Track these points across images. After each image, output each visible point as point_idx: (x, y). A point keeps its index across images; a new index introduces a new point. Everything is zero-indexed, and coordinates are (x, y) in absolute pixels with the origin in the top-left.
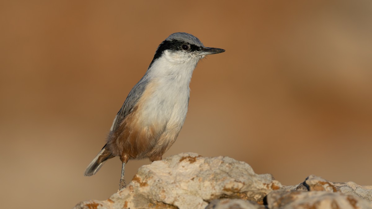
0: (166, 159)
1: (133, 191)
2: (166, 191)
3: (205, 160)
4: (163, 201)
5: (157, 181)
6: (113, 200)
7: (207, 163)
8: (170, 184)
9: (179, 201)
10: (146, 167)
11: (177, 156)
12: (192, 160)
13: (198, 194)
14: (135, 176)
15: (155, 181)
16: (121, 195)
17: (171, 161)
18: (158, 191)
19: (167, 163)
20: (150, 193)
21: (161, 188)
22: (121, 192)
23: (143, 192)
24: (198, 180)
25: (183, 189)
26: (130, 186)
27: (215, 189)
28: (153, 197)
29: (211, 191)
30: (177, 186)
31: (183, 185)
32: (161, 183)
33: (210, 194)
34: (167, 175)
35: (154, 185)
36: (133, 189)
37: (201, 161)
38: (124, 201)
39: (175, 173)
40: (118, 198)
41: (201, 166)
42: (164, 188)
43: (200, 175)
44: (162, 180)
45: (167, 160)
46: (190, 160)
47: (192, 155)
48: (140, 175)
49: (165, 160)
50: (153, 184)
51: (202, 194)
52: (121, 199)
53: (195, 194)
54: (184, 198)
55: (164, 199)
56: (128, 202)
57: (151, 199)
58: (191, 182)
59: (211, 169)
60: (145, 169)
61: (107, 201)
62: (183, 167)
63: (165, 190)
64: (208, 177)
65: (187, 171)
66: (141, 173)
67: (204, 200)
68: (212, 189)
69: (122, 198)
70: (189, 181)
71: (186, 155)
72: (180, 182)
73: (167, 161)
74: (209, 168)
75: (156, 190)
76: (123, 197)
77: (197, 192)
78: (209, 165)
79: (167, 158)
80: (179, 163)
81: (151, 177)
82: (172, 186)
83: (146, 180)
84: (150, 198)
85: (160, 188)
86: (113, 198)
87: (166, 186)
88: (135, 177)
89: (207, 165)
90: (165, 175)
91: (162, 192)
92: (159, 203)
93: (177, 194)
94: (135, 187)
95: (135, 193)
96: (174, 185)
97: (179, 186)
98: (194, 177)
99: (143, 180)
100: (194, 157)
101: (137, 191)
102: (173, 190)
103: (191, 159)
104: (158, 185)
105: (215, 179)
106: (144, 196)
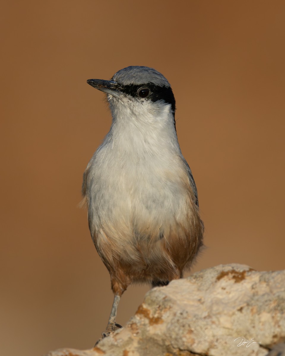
0: (194, 277)
1: (137, 333)
2: (195, 332)
3: (261, 276)
4: (191, 348)
5: (178, 314)
6: (104, 349)
7: (265, 281)
8: (201, 318)
9: (217, 348)
10: (160, 291)
11: (211, 270)
12: (239, 277)
13: (251, 336)
14: (141, 306)
15: (175, 315)
16: (116, 340)
17: (201, 279)
18: (181, 332)
19: (195, 283)
20: (168, 335)
21: (187, 326)
22: (117, 334)
23: (155, 334)
24: (249, 311)
25: (224, 328)
26: (132, 325)
27: (279, 326)
28: (173, 342)
29: (273, 330)
30: (213, 322)
31: (223, 320)
32: (186, 318)
33: (272, 335)
34: (196, 304)
35: (173, 321)
36: (137, 329)
37: (254, 278)
38: (122, 350)
39: (210, 300)
40: (112, 346)
41: (254, 287)
42: (191, 325)
43: (253, 302)
44: (187, 312)
45: (196, 277)
46: (234, 277)
47: (237, 269)
48: (149, 304)
49: (192, 278)
50: (173, 319)
51: (257, 336)
52: (117, 346)
53: (245, 336)
54: (226, 343)
55: (191, 345)
56: (128, 352)
57: (169, 346)
58: (238, 314)
59: (271, 291)
60: (157, 294)
61: (92, 350)
62: (224, 289)
63: (193, 329)
64: (267, 305)
65: (231, 296)
66: (150, 301)
67: (261, 346)
68: (274, 326)
69: (119, 345)
70: (234, 314)
71: (228, 268)
72: (218, 316)
73: (194, 280)
74: (267, 290)
75: (177, 329)
76: (120, 342)
77: (248, 331)
78: (268, 285)
79: (195, 274)
80: (216, 282)
81: (168, 307)
82: (204, 323)
83: (159, 313)
84: (167, 343)
85: (184, 326)
86: (103, 345)
87: (195, 322)
88: (141, 309)
89: (264, 285)
90: (192, 303)
91: (187, 333)
92: (182, 353)
93: (214, 336)
94: (141, 325)
95: (140, 336)
96: (209, 320)
97: (217, 323)
98: (242, 306)
99: (155, 313)
100: (241, 271)
101: (144, 331)
102: (206, 329)
103: (236, 275)
104: (181, 321)
105: (279, 308)
106: (156, 340)
